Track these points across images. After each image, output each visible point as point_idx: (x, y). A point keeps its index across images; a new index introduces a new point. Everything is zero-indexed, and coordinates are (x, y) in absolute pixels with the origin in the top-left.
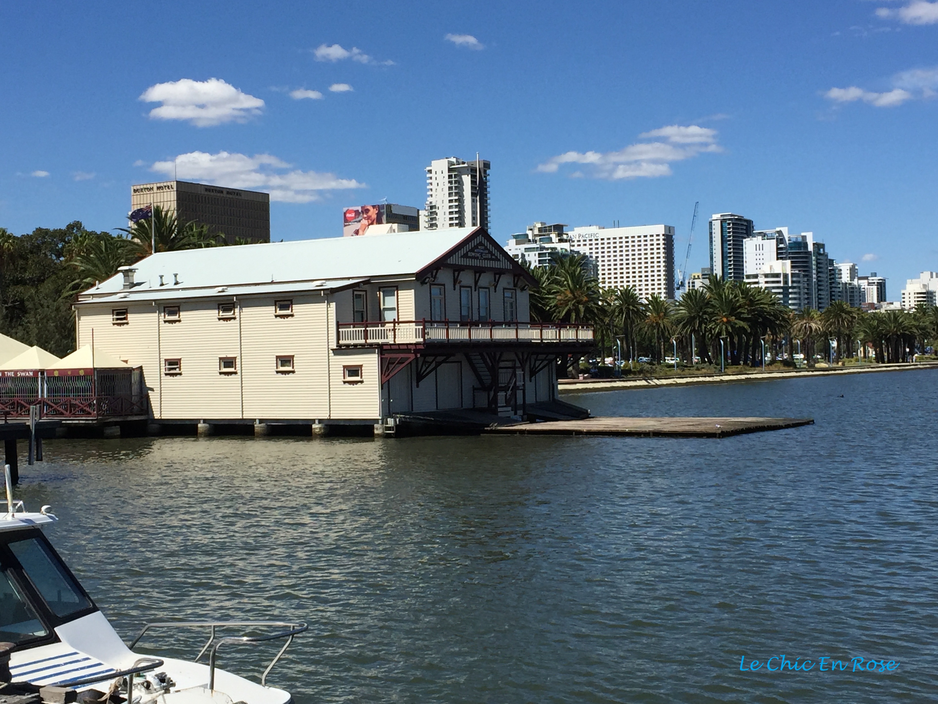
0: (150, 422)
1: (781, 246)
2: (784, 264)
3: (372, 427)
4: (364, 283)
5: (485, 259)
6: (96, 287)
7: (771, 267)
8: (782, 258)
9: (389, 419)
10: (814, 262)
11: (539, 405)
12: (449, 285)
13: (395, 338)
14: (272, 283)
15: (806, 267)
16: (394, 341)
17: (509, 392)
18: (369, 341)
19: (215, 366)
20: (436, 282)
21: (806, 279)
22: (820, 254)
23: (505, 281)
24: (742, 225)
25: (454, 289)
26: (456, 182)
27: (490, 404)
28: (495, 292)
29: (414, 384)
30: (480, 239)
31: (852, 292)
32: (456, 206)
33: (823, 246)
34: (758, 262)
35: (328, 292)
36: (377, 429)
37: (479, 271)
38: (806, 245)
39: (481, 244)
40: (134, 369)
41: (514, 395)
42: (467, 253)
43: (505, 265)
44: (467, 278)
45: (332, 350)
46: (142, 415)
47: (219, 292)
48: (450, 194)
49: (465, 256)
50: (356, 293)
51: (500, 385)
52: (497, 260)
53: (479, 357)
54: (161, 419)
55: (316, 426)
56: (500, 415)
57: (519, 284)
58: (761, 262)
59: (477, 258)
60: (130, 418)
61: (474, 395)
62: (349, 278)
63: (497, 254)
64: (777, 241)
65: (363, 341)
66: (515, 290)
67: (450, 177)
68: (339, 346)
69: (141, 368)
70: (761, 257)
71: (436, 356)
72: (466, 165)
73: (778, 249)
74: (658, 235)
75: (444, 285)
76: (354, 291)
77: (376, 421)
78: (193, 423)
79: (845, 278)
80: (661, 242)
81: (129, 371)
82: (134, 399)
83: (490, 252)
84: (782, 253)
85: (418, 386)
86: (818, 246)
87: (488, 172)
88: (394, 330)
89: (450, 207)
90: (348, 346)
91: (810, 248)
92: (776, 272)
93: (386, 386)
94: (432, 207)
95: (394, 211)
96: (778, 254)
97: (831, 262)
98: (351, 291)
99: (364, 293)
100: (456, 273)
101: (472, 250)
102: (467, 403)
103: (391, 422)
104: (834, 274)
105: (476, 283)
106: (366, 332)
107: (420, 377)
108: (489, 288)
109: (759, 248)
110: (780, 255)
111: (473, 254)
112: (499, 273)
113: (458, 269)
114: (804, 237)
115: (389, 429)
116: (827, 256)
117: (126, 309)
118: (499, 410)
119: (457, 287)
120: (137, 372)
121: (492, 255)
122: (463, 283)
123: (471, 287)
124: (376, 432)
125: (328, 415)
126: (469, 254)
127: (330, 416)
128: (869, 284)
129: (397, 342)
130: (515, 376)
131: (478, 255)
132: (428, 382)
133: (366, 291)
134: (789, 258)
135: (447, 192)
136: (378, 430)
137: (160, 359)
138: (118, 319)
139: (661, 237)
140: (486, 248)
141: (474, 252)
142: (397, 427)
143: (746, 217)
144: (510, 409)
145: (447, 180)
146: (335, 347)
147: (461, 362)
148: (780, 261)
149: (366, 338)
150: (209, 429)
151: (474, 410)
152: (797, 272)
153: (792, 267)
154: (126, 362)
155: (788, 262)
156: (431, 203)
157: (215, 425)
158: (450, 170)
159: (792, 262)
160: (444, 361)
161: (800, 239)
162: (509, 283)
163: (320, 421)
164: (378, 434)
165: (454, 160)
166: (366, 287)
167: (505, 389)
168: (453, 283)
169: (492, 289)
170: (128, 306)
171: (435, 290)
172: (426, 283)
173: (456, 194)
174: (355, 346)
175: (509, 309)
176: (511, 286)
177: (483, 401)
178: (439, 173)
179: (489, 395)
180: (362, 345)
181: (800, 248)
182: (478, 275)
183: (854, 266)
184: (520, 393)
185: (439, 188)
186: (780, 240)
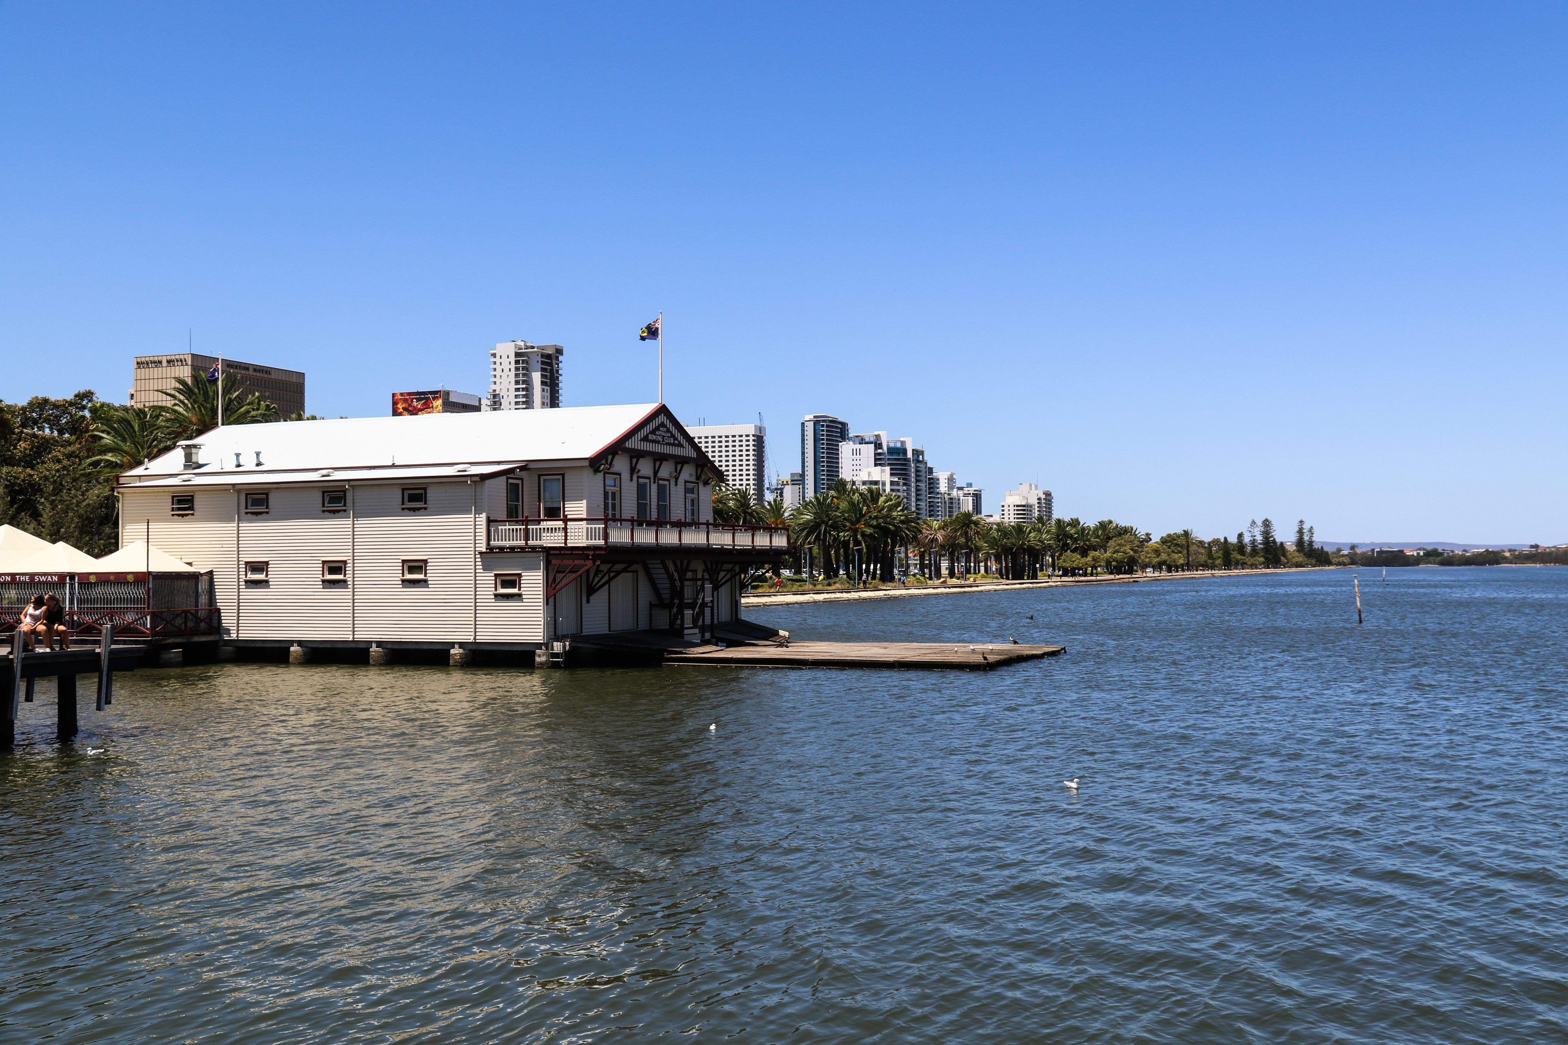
0: (222, 643)
1: (880, 451)
2: (882, 471)
3: (533, 654)
4: (522, 468)
5: (667, 444)
6: (144, 467)
7: (869, 473)
8: (880, 465)
9: (555, 644)
10: (913, 470)
11: (723, 626)
12: (626, 476)
13: (566, 539)
14: (393, 466)
15: (905, 474)
16: (566, 543)
17: (697, 609)
18: (530, 542)
19: (317, 574)
20: (612, 470)
21: (905, 488)
22: (919, 461)
23: (687, 473)
24: (837, 427)
25: (631, 480)
26: (523, 368)
27: (672, 623)
28: (676, 485)
29: (584, 599)
30: (662, 418)
31: (952, 503)
32: (524, 396)
33: (922, 453)
34: (855, 468)
35: (477, 479)
36: (539, 656)
37: (659, 459)
38: (905, 451)
39: (662, 425)
40: (202, 575)
41: (702, 613)
42: (647, 435)
43: (688, 452)
44: (645, 467)
45: (481, 553)
46: (210, 634)
47: (323, 476)
48: (517, 382)
49: (645, 439)
50: (510, 481)
51: (686, 601)
52: (680, 445)
53: (661, 566)
54: (238, 640)
55: (455, 651)
56: (686, 638)
57: (703, 477)
58: (858, 468)
59: (658, 442)
60: (196, 639)
61: (651, 614)
62: (499, 463)
63: (680, 438)
64: (875, 446)
65: (523, 543)
66: (698, 483)
67: (517, 362)
68: (490, 549)
69: (211, 573)
70: (858, 462)
71: (614, 563)
72: (535, 350)
73: (875, 454)
74: (747, 436)
75: (620, 474)
76: (508, 478)
77: (539, 646)
78: (283, 645)
79: (943, 487)
80: (751, 443)
81: (194, 577)
82: (202, 614)
83: (673, 436)
84: (880, 459)
85: (588, 601)
86: (916, 452)
87: (561, 358)
88: (565, 529)
89: (516, 396)
90: (502, 549)
91: (910, 455)
92: (875, 479)
93: (551, 600)
94: (495, 396)
95: (452, 399)
96: (876, 460)
97: (931, 470)
98: (504, 478)
99: (519, 482)
100: (634, 460)
101: (653, 432)
102: (643, 624)
103: (558, 647)
104: (933, 483)
105: (656, 473)
106: (527, 531)
107: (591, 590)
108: (669, 481)
109: (855, 452)
110: (878, 461)
111: (654, 437)
112: (681, 461)
113: (636, 455)
114: (903, 443)
115: (556, 655)
116: (926, 463)
117: (192, 496)
118: (686, 632)
119: (635, 478)
120: (206, 578)
121: (675, 439)
122: (641, 473)
123: (649, 478)
124: (538, 659)
125: (472, 638)
126: (650, 437)
127: (475, 639)
128: (965, 495)
129: (569, 545)
130: (704, 591)
131: (660, 438)
132: (600, 598)
133: (522, 479)
134: (889, 464)
135: (513, 379)
136: (541, 657)
137: (239, 561)
138: (179, 509)
139: (751, 438)
140: (668, 431)
141: (655, 434)
142: (566, 654)
143: (840, 419)
144: (696, 631)
145: (513, 366)
146: (484, 550)
147: (637, 572)
148: (879, 468)
149: (527, 539)
150: (305, 654)
151: (652, 631)
152: (896, 479)
153: (892, 474)
154: (190, 564)
155: (888, 469)
156: (494, 391)
157: (313, 649)
158: (517, 355)
159: (891, 469)
160: (624, 570)
161: (899, 445)
162: (691, 475)
163: (462, 645)
164: (541, 663)
165: (522, 344)
166: (524, 474)
167: (692, 606)
168: (629, 471)
169: (673, 482)
170: (194, 492)
171: (610, 481)
172: (600, 471)
173: (524, 382)
174: (512, 549)
175: (689, 507)
176: (693, 479)
177: (662, 620)
178: (504, 357)
179: (670, 613)
180: (522, 549)
181: (899, 454)
182: (658, 463)
183: (952, 475)
184: (708, 611)
185: (504, 375)
186: (878, 446)
